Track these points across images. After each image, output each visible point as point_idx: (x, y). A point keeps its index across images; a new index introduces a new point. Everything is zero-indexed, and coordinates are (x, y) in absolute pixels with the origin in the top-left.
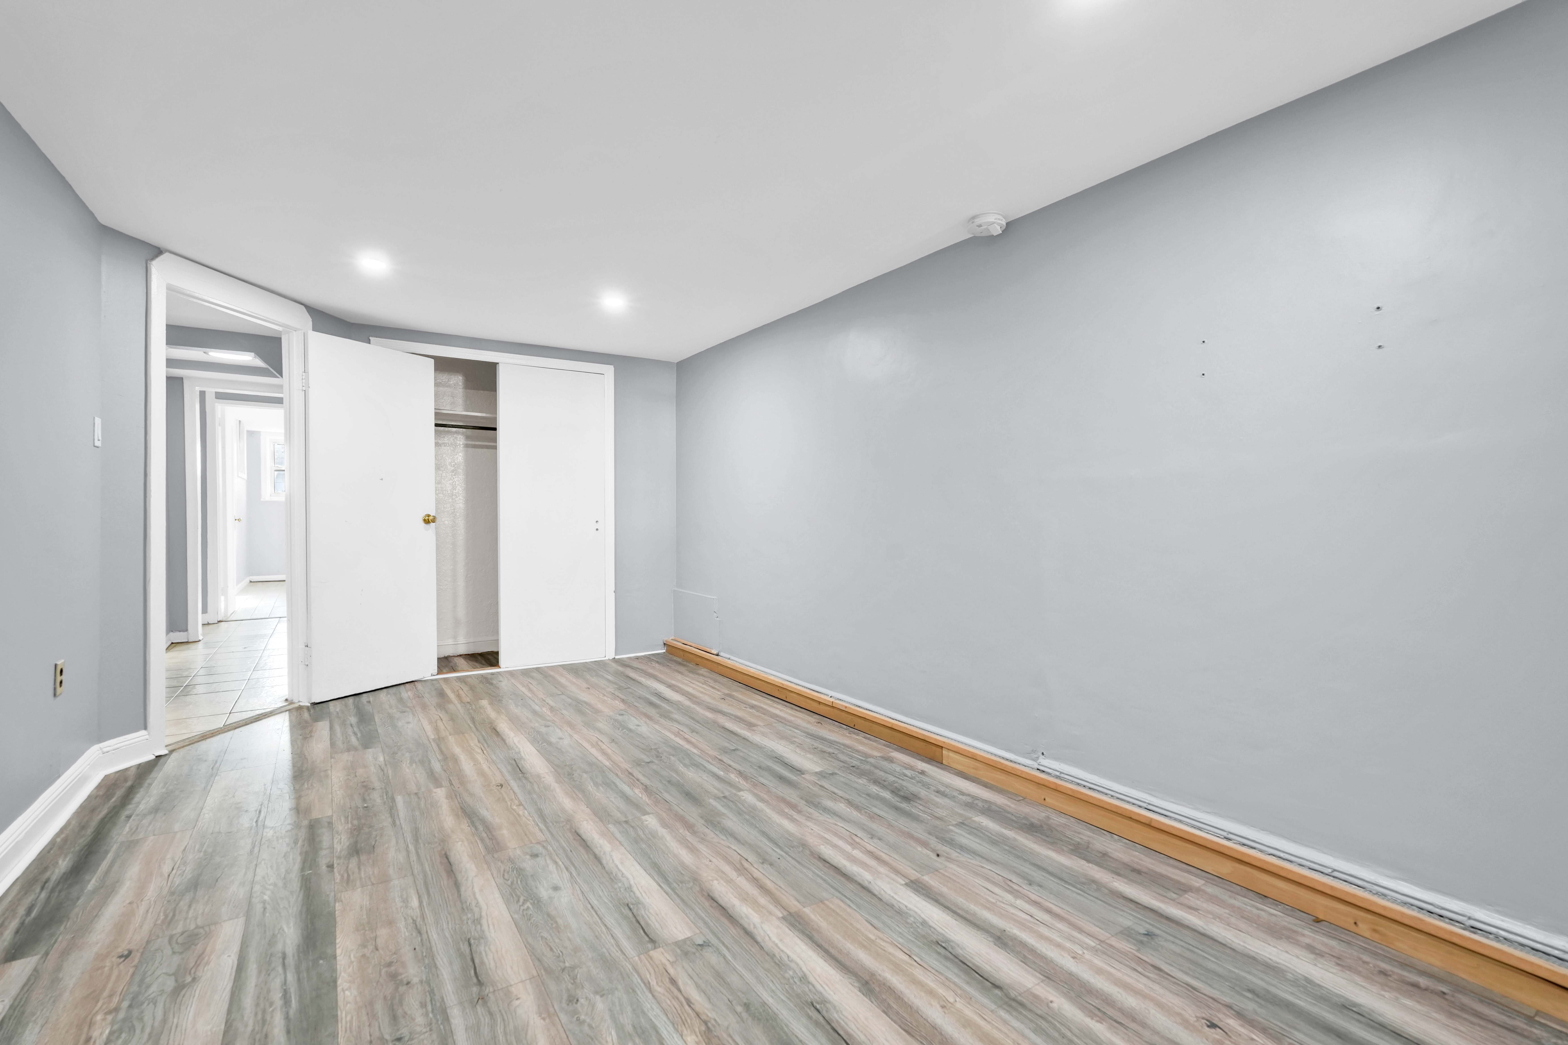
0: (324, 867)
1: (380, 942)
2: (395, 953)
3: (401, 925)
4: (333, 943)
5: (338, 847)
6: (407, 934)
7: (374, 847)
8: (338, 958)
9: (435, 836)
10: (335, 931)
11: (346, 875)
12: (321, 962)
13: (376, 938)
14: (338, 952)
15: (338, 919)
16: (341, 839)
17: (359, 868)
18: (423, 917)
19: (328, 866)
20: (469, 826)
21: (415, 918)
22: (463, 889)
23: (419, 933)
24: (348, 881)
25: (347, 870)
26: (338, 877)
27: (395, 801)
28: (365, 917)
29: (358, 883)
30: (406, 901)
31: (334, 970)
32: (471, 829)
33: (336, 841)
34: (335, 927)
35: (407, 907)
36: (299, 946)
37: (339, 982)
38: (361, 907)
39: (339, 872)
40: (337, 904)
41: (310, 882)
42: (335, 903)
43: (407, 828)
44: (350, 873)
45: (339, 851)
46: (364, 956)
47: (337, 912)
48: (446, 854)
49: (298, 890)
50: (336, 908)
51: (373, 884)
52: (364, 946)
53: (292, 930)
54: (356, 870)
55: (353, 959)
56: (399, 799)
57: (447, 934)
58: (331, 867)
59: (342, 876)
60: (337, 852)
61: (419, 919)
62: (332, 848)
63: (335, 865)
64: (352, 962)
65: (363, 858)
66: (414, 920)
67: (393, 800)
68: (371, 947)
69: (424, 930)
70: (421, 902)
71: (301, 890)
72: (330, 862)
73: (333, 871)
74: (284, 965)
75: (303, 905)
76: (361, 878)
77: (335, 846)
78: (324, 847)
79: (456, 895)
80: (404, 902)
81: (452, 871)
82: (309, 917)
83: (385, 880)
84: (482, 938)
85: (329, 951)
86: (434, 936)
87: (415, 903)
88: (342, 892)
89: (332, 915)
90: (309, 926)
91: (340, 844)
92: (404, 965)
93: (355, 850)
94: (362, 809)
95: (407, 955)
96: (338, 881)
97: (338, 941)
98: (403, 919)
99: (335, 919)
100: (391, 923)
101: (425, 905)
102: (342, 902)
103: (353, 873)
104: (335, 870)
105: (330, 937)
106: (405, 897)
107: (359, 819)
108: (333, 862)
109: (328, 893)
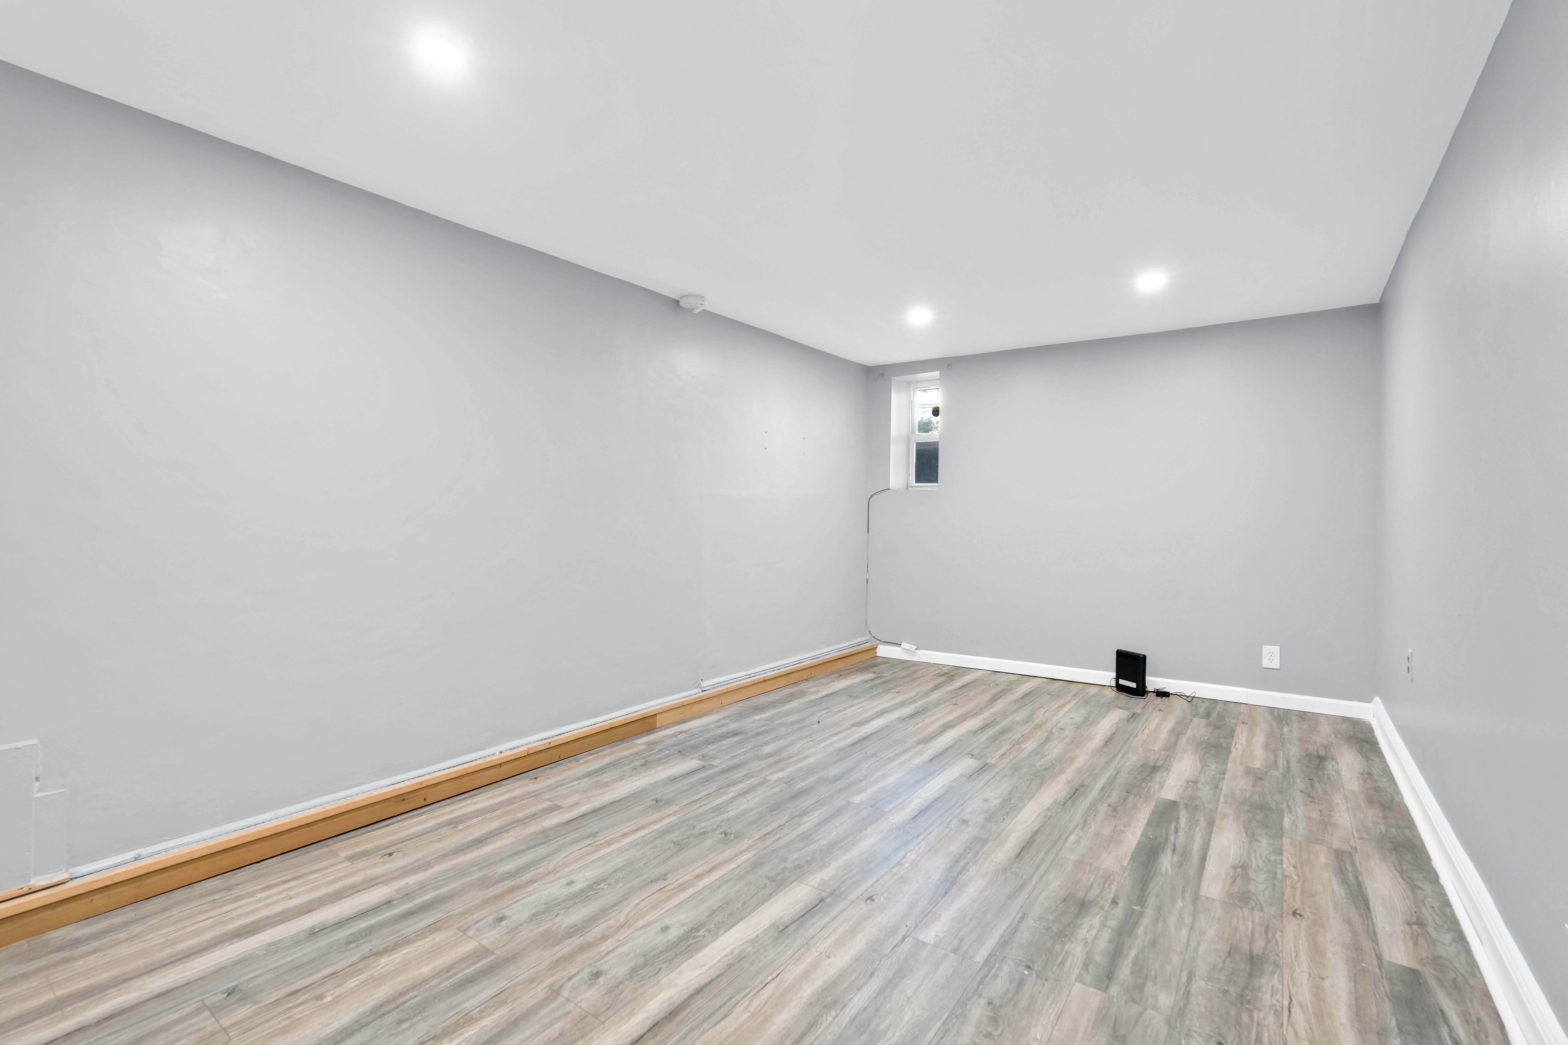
0: (1121, 905)
1: (1111, 828)
2: (1107, 819)
3: (1092, 829)
4: (1139, 842)
5: (1096, 922)
6: (1093, 824)
7: (1065, 900)
8: (1140, 833)
9: (1006, 878)
10: (1135, 848)
11: (1107, 885)
12: (1151, 837)
13: (1113, 831)
14: (1139, 836)
15: (1130, 854)
16: (1088, 932)
17: (1092, 885)
18: (1076, 827)
19: (1117, 903)
20: (968, 871)
21: (1081, 829)
22: (1035, 829)
23: (1085, 821)
24: (1108, 878)
25: (1103, 889)
26: (1114, 887)
27: (991, 954)
28: (1111, 846)
29: (1101, 872)
30: (1078, 841)
31: (1145, 829)
32: (970, 867)
33: (1094, 932)
34: (1134, 851)
35: (1080, 838)
36: (1162, 852)
37: (1145, 823)
38: (1110, 853)
39: (1110, 892)
40: (1125, 865)
41: (1139, 896)
42: (1127, 866)
43: (1018, 903)
44: (1102, 885)
45: (1098, 916)
46: (1125, 827)
47: (1129, 859)
48: (1017, 857)
49: (1151, 894)
50: (1127, 862)
51: (1090, 865)
52: (1122, 831)
53: (1165, 865)
54: (1095, 885)
55: (1132, 829)
56: (981, 956)
57: (1071, 813)
58: (1114, 902)
59: (1110, 886)
60: (1101, 916)
61: (1079, 827)
62: (1103, 925)
63: (1110, 901)
64: (1133, 828)
65: (1081, 894)
66: (1083, 829)
67: (987, 961)
68: (1118, 828)
69: (1082, 821)
70: (1069, 835)
71: (1149, 893)
72: (1113, 908)
73: (1115, 896)
74: (1175, 846)
75: (1152, 878)
76: (1096, 875)
77: (1098, 925)
78: (1109, 930)
79: (1044, 827)
80: (1079, 841)
81: (1028, 843)
82: (1150, 867)
83: (1079, 864)
84: (1055, 802)
85: (1144, 839)
86: (1079, 816)
87: (1073, 837)
88: (1117, 872)
89: (1133, 859)
90: (1152, 861)
91: (1091, 925)
92: (1106, 813)
93: (1083, 906)
94: (1036, 968)
95: (1101, 815)
96: (1115, 884)
97: (1136, 842)
98: (1088, 832)
99: (1132, 856)
100: (1097, 834)
101: (1069, 832)
102: (1121, 865)
103: (1100, 883)
104: (1112, 895)
105: (1140, 847)
106: (1076, 844)
107: (1050, 951)
108: (1110, 906)
109: (1128, 877)
